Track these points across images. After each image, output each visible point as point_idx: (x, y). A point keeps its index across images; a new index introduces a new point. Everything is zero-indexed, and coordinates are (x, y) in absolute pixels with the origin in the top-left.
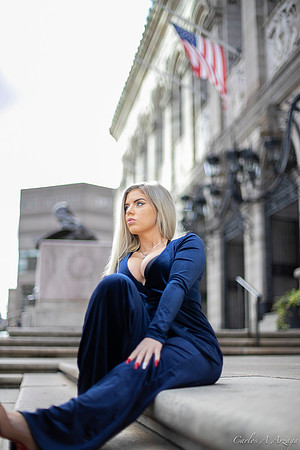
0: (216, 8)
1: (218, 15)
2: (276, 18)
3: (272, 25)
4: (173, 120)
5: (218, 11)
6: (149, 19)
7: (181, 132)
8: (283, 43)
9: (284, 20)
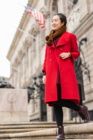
0: (48, 12)
1: (49, 15)
2: (71, 14)
3: (70, 17)
4: (31, 52)
5: (49, 13)
6: (23, 17)
7: (35, 56)
8: (74, 22)
9: (74, 14)
